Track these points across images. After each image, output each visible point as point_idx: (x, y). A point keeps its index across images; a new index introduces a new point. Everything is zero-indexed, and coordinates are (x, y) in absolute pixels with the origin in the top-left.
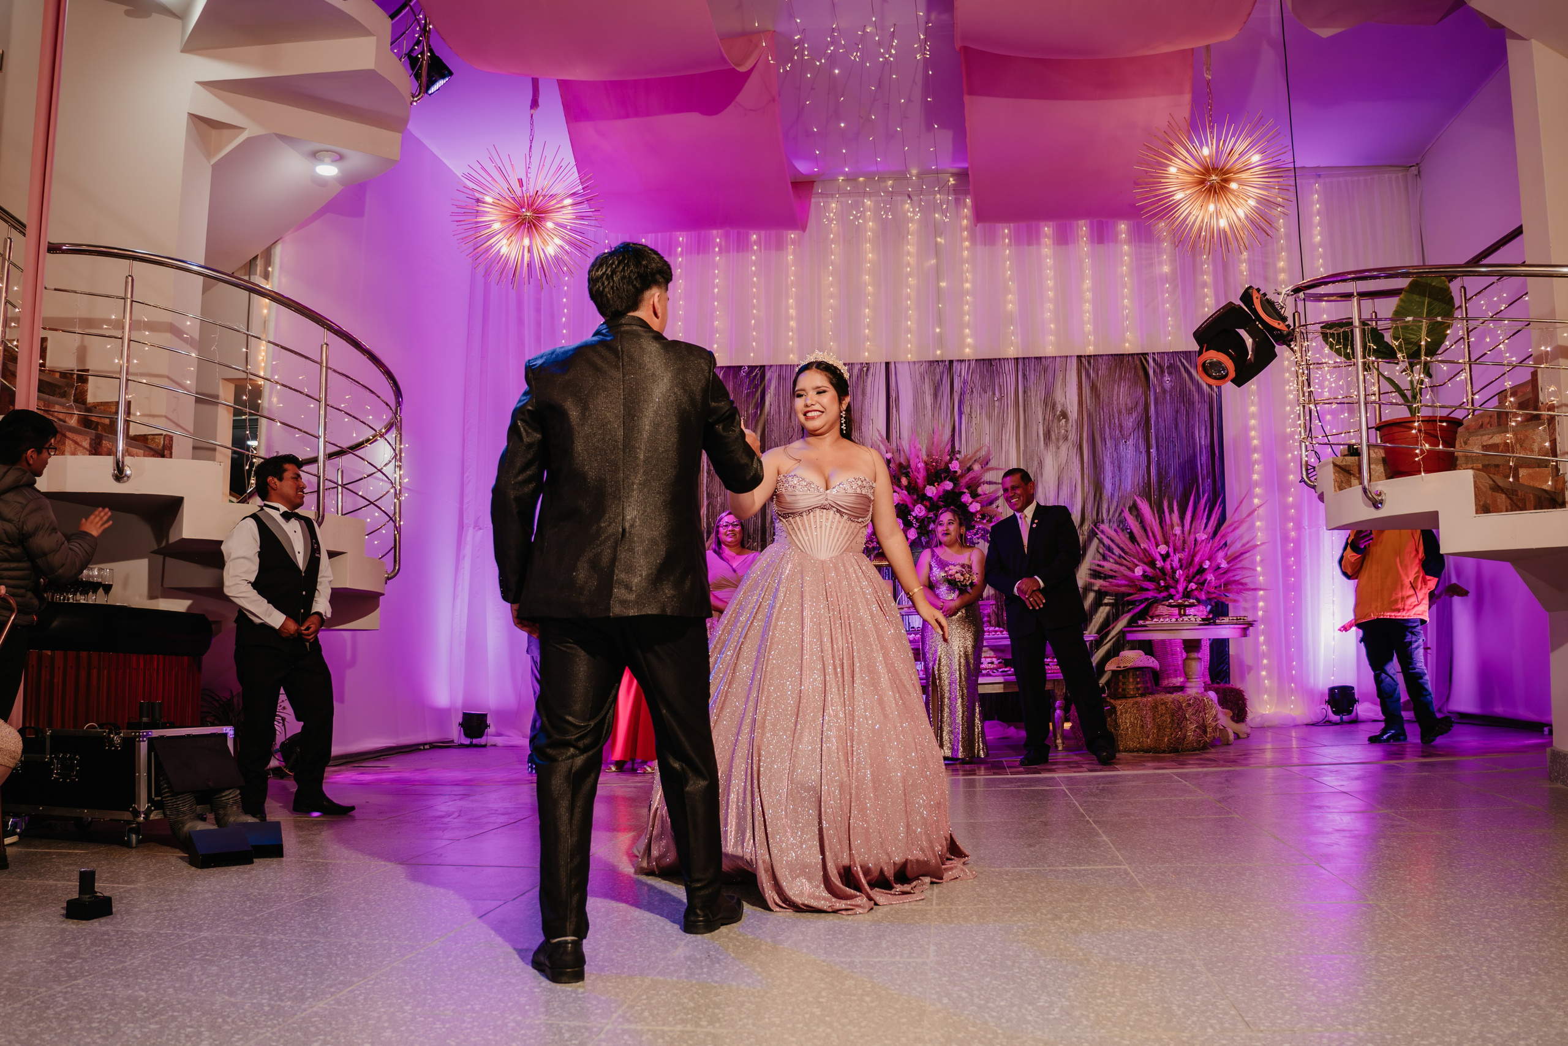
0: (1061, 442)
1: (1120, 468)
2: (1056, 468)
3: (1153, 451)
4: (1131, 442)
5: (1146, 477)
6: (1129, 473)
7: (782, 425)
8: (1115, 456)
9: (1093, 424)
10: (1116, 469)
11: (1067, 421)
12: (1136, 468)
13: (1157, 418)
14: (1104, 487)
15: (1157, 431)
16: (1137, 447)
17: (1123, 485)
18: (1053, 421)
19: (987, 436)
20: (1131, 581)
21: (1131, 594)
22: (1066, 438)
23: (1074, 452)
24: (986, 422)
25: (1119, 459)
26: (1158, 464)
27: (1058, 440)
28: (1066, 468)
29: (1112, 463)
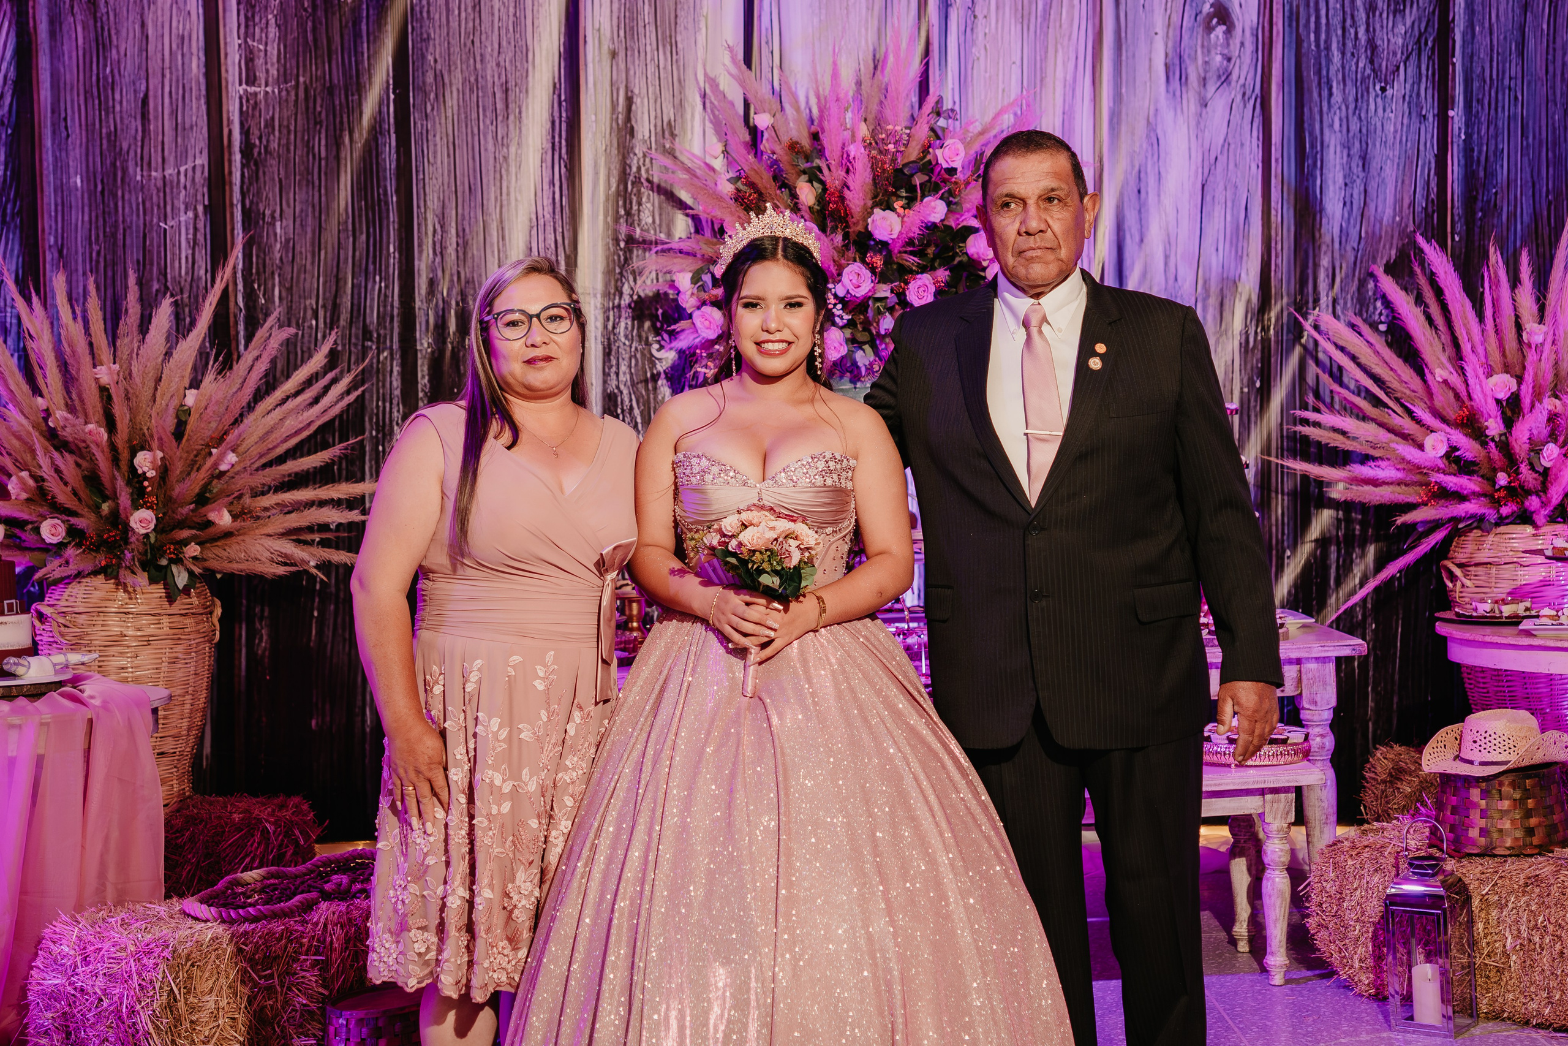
0: (1211, 88)
1: (1364, 158)
2: (1197, 157)
3: (1456, 114)
4: (1397, 89)
5: (1433, 184)
6: (1390, 173)
7: (454, 24)
8: (1355, 126)
9: (1299, 42)
10: (1357, 169)
11: (1229, 32)
12: (1409, 161)
13: (1470, 25)
14: (1322, 210)
15: (1469, 58)
16: (1413, 103)
17: (1372, 206)
18: (1192, 29)
19: (1016, 70)
20: (1417, 472)
21: (1410, 507)
22: (1225, 78)
23: (1247, 113)
24: (1015, 30)
25: (1366, 137)
26: (1468, 149)
27: (1204, 81)
28: (1222, 159)
29: (1347, 146)
